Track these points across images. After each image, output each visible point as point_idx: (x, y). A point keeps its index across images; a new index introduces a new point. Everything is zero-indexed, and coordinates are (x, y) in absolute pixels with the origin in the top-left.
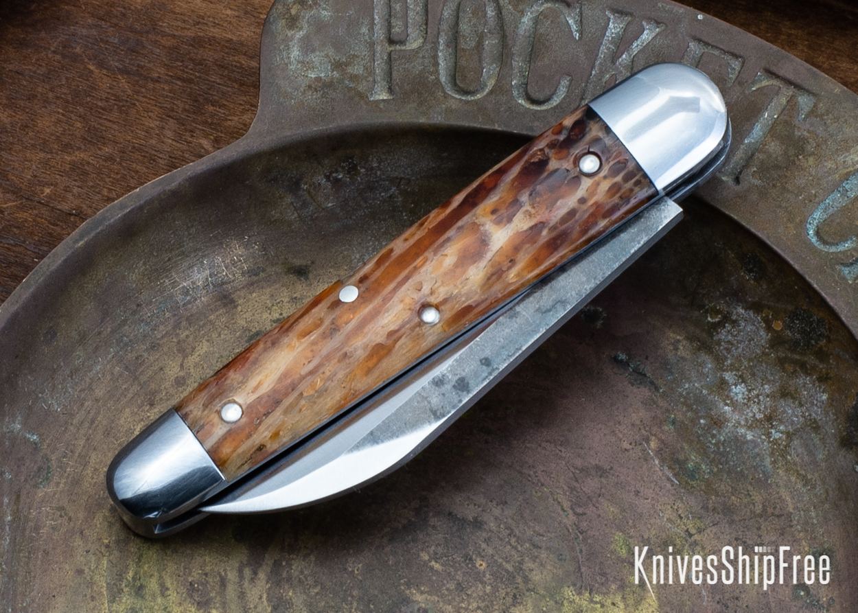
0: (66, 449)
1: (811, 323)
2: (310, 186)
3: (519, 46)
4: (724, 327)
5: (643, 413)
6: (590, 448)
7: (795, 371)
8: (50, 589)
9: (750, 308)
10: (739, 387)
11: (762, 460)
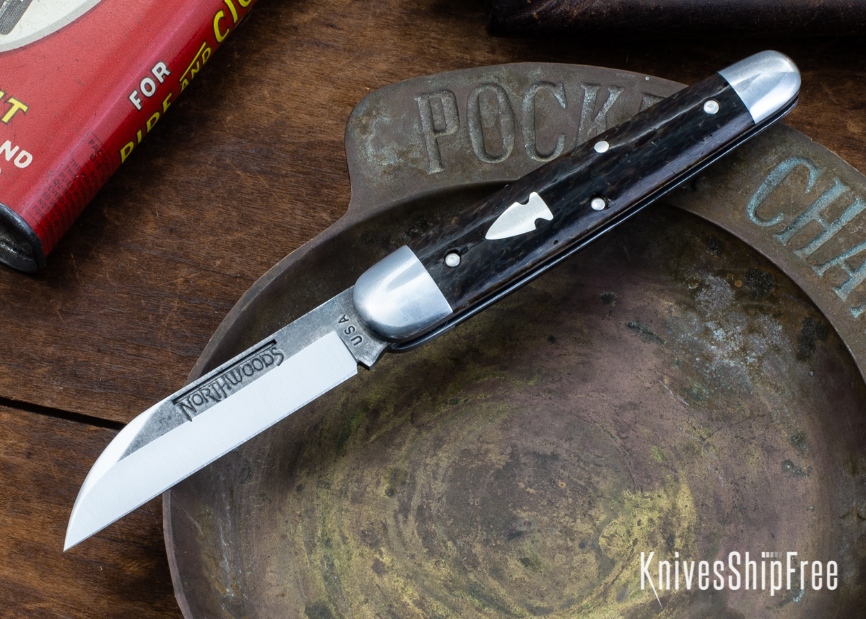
0: (259, 453)
1: (762, 278)
2: (397, 241)
3: (525, 120)
4: (701, 291)
5: (655, 360)
6: (623, 391)
7: (756, 313)
8: (265, 552)
9: (717, 275)
10: (718, 331)
11: (744, 379)
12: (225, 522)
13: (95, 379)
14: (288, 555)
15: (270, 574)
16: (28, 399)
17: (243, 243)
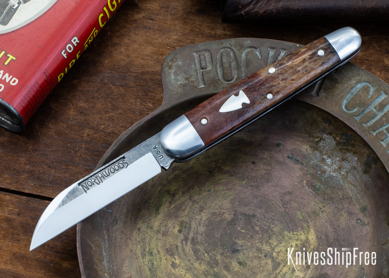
0: (121, 213)
1: (348, 136)
3: (243, 63)
4: (321, 142)
5: (300, 173)
6: (285, 187)
7: (345, 152)
8: (123, 258)
9: (328, 134)
10: (328, 160)
11: (340, 182)
12: (105, 244)
13: (48, 180)
14: (133, 259)
15: (125, 268)
16: (18, 189)
17: (114, 118)
